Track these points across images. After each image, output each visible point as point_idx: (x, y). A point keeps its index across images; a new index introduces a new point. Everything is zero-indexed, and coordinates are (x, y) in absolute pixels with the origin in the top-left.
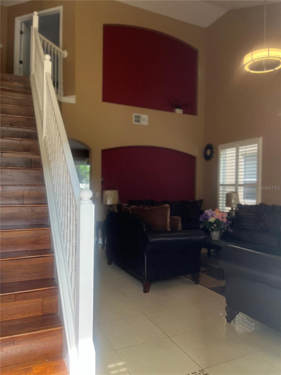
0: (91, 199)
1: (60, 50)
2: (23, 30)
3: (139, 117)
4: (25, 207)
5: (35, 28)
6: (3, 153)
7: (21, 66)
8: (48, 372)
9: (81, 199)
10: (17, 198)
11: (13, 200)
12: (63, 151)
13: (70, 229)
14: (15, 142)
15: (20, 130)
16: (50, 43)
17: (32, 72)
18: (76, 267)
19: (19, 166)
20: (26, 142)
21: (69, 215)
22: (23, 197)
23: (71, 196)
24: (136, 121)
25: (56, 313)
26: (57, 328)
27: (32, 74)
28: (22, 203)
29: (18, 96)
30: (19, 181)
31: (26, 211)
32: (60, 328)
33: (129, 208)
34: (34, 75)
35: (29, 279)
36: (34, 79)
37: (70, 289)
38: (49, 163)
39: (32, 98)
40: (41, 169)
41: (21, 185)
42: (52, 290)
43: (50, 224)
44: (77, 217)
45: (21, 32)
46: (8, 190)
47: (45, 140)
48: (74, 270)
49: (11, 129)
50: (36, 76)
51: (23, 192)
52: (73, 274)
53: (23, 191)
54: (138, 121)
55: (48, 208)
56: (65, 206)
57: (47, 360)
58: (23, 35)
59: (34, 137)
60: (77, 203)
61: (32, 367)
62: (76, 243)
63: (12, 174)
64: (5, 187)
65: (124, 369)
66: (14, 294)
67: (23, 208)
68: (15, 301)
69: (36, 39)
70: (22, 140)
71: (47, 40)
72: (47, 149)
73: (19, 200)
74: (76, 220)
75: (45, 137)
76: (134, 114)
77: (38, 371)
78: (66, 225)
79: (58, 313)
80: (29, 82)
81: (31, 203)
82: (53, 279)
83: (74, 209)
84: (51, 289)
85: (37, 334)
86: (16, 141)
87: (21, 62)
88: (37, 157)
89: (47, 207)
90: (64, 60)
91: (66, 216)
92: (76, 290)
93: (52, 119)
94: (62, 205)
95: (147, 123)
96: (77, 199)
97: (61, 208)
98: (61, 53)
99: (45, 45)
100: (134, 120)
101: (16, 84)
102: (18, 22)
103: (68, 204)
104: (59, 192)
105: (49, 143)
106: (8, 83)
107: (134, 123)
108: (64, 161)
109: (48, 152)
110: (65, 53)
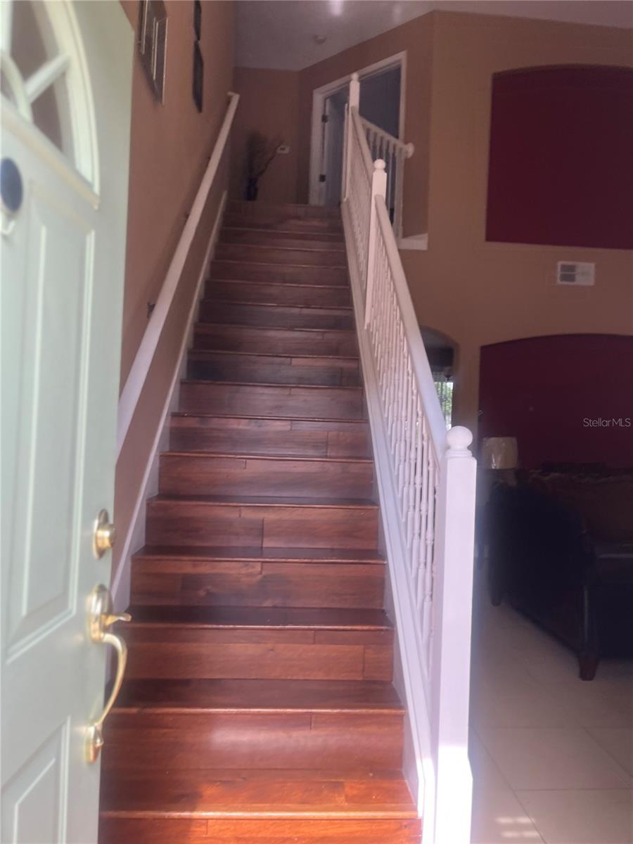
0: (469, 448)
1: (399, 143)
2: (327, 114)
3: (572, 268)
4: (331, 463)
5: (353, 107)
6: (293, 359)
7: (323, 184)
8: (374, 797)
9: (448, 448)
10: (315, 446)
11: (309, 449)
12: (409, 351)
13: (420, 510)
14: (312, 335)
15: (322, 312)
16: (381, 133)
17: (345, 196)
18: (432, 590)
20: (332, 336)
21: (418, 481)
22: (327, 442)
23: (425, 443)
24: (564, 278)
25: (390, 683)
26: (393, 711)
27: (345, 200)
28: (325, 454)
29: (319, 247)
30: (320, 412)
31: (333, 469)
32: (399, 712)
33: (547, 478)
34: (348, 201)
35: (338, 606)
36: (349, 208)
37: (420, 635)
38: (377, 375)
39: (344, 248)
40: (361, 388)
41: (324, 420)
42: (382, 633)
43: (378, 499)
44: (437, 484)
45: (324, 119)
47: (368, 330)
48: (428, 598)
49: (305, 311)
50: (352, 204)
51: (326, 432)
52: (427, 604)
53: (328, 432)
54: (572, 278)
55: (374, 465)
56: (410, 464)
57: (371, 775)
58: (326, 124)
59: (346, 324)
60: (440, 456)
61: (342, 783)
62: (434, 540)
63: (307, 399)
64: (296, 423)
65: (533, 834)
66: (311, 630)
67: (327, 465)
68: (314, 643)
69: (355, 129)
70: (325, 332)
71: (374, 128)
72: (372, 349)
73: (319, 449)
74: (435, 492)
75: (369, 326)
76: (560, 264)
77: (355, 792)
78: (412, 503)
79: (393, 683)
80: (340, 217)
81: (340, 454)
82: (383, 612)
83: (431, 469)
84: (382, 630)
85: (356, 715)
86: (314, 335)
87: (322, 178)
88: (353, 365)
89: (371, 465)
90: (407, 160)
92: (432, 639)
93: (387, 286)
94: (403, 460)
95: (590, 281)
96: (439, 449)
97: (401, 467)
98: (401, 149)
99: (371, 139)
100: (559, 276)
101: (315, 223)
102: (319, 98)
103: (416, 459)
104: (396, 435)
105: (377, 337)
106: (301, 223)
107: (559, 282)
108: (410, 372)
109: (376, 355)
110: (410, 149)
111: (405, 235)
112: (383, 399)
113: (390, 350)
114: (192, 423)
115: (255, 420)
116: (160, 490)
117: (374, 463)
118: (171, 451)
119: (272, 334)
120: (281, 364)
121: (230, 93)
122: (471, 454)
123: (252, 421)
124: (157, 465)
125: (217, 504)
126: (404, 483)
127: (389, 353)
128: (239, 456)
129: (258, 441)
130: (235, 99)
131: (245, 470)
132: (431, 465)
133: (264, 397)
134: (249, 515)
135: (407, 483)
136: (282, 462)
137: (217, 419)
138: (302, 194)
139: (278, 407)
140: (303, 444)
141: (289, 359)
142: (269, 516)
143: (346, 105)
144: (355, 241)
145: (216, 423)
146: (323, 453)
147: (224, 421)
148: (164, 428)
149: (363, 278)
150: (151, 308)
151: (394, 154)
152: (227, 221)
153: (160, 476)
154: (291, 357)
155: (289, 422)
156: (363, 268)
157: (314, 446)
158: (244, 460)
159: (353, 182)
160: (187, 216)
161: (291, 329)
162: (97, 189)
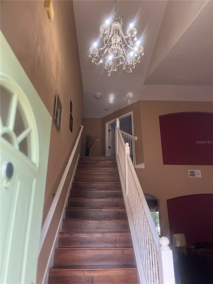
0: (169, 245)
1: (133, 137)
2: (110, 129)
3: (193, 172)
4: (118, 250)
5: (118, 127)
9: (160, 245)
11: (109, 244)
12: (143, 206)
13: (153, 271)
16: (127, 134)
19: (112, 217)
20: (116, 200)
22: (116, 241)
23: (152, 242)
27: (117, 154)
28: (115, 246)
29: (109, 169)
30: (112, 229)
31: (118, 252)
33: (199, 251)
36: (118, 157)
38: (132, 214)
40: (127, 219)
41: (114, 232)
43: (136, 265)
44: (158, 260)
45: (109, 131)
46: (106, 236)
49: (106, 191)
50: (119, 155)
51: (115, 237)
56: (147, 250)
58: (110, 132)
59: (120, 195)
60: (158, 249)
63: (108, 224)
64: (104, 234)
67: (116, 251)
69: (119, 133)
70: (113, 198)
71: (124, 133)
72: (130, 204)
73: (113, 244)
74: (158, 264)
75: (128, 196)
76: (189, 171)
78: (149, 267)
80: (116, 160)
81: (121, 246)
83: (155, 253)
86: (109, 200)
87: (109, 148)
88: (124, 210)
90: (135, 141)
91: (149, 258)
93: (133, 183)
94: (144, 249)
95: (200, 176)
96: (157, 245)
97: (144, 251)
98: (133, 138)
99: (124, 136)
100: (189, 175)
101: (108, 162)
102: (107, 125)
103: (149, 248)
104: (141, 238)
105: (131, 200)
106: (103, 162)
107: (190, 177)
108: (144, 214)
109: (131, 207)
110: (136, 138)
111: (137, 164)
112: (135, 223)
113: (136, 205)
114: (67, 236)
115: (89, 234)
116: (54, 264)
117: (134, 249)
118: (59, 248)
119: (94, 200)
120: (98, 211)
121: (81, 126)
122: (169, 248)
123: (88, 234)
124: (54, 254)
125: (75, 270)
126: (146, 258)
127: (135, 206)
128: (83, 249)
129: (90, 242)
130: (82, 127)
131: (86, 254)
132: (155, 251)
133: (92, 224)
134: (88, 274)
135: (147, 258)
136: (99, 250)
137: (76, 234)
138: (103, 153)
139: (97, 228)
140: (107, 242)
141: (101, 209)
142: (95, 274)
143: (116, 127)
144: (121, 167)
145: (76, 235)
146: (114, 245)
147: (78, 234)
148: (57, 238)
149: (125, 179)
150: (54, 195)
151: (131, 140)
152: (80, 163)
153: (55, 258)
154: (101, 208)
155: (102, 234)
156: (124, 176)
157: (111, 243)
158: (86, 250)
159: (119, 149)
160: (67, 163)
161: (101, 198)
162: (38, 165)
